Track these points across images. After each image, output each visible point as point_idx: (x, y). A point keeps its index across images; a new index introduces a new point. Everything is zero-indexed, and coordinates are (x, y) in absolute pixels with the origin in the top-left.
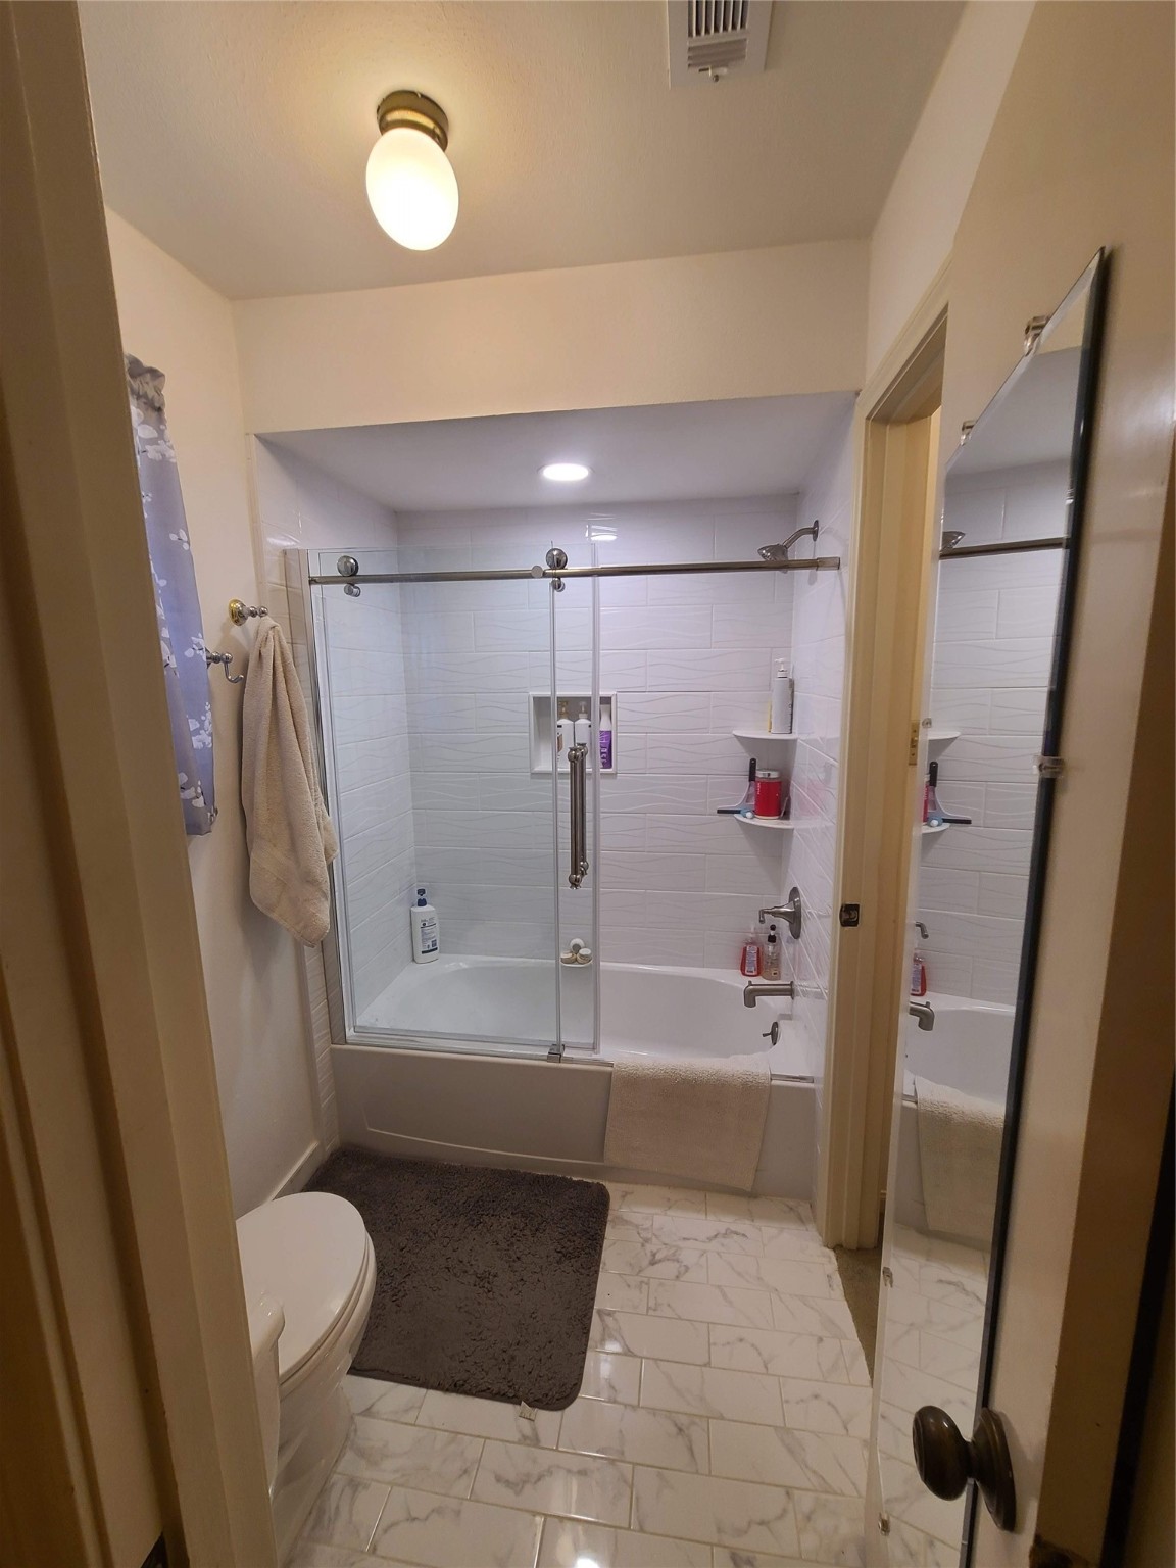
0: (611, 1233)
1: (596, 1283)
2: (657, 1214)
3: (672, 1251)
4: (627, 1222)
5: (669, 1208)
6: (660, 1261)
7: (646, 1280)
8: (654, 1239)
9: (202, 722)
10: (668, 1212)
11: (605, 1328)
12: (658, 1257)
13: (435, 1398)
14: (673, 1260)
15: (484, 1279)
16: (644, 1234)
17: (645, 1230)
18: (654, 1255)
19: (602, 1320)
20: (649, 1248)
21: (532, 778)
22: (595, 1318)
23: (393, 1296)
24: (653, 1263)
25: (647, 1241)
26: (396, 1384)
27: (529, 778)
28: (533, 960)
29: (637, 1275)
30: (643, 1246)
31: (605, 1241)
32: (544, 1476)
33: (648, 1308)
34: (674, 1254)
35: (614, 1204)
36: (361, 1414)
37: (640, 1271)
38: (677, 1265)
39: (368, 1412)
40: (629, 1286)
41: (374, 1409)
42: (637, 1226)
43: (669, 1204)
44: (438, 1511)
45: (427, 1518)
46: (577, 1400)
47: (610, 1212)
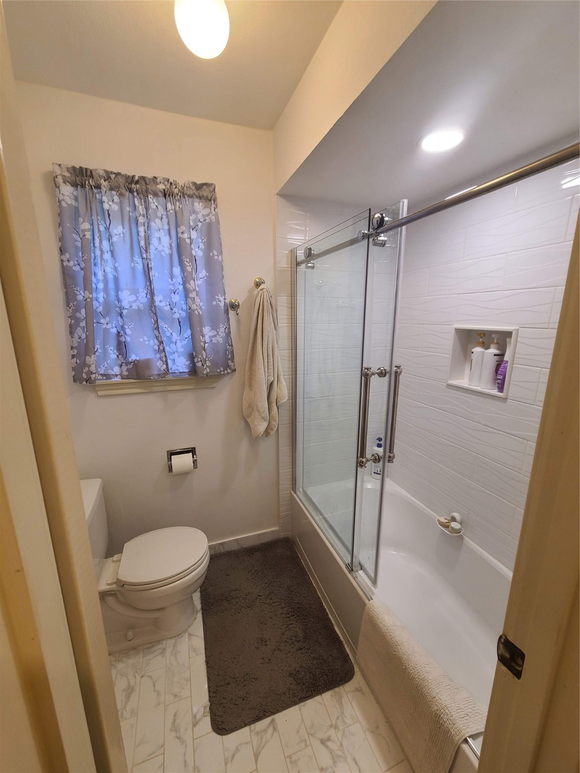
0: (327, 696)
1: (291, 707)
2: (360, 723)
3: (340, 753)
4: (341, 704)
5: (372, 732)
6: (327, 747)
7: (308, 743)
8: (340, 734)
9: (218, 332)
10: (368, 734)
11: (265, 730)
12: (329, 744)
13: (202, 658)
14: (333, 758)
15: (263, 641)
16: (340, 723)
17: (343, 721)
18: (329, 739)
19: (269, 726)
20: (332, 732)
21: (447, 388)
22: (267, 720)
23: (237, 608)
24: (323, 742)
25: (336, 727)
26: (203, 638)
27: (445, 388)
28: (430, 511)
29: (308, 734)
30: (331, 726)
31: (319, 696)
32: (180, 739)
33: (290, 757)
34: (338, 756)
35: (349, 686)
36: (189, 633)
37: (312, 735)
38: (331, 763)
39: (190, 635)
40: (298, 732)
41: (192, 637)
42: (343, 713)
43: (374, 730)
44: (159, 694)
45: (155, 691)
46: (220, 737)
47: (341, 687)
